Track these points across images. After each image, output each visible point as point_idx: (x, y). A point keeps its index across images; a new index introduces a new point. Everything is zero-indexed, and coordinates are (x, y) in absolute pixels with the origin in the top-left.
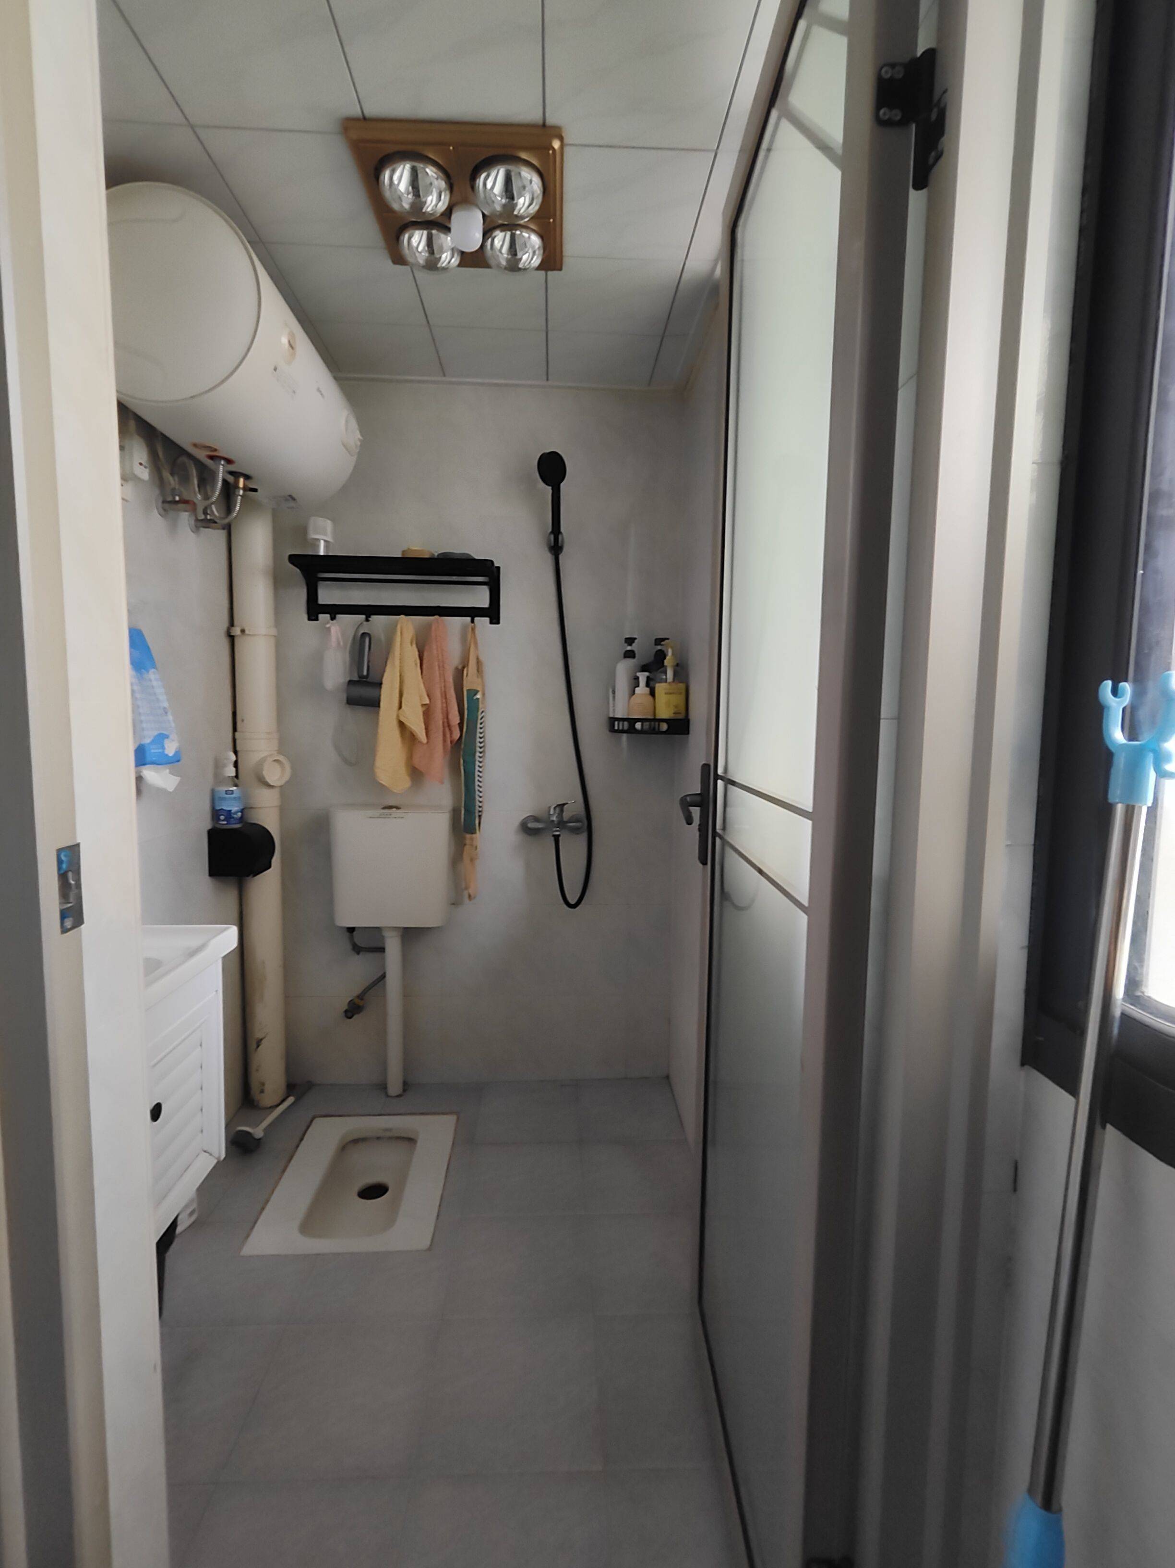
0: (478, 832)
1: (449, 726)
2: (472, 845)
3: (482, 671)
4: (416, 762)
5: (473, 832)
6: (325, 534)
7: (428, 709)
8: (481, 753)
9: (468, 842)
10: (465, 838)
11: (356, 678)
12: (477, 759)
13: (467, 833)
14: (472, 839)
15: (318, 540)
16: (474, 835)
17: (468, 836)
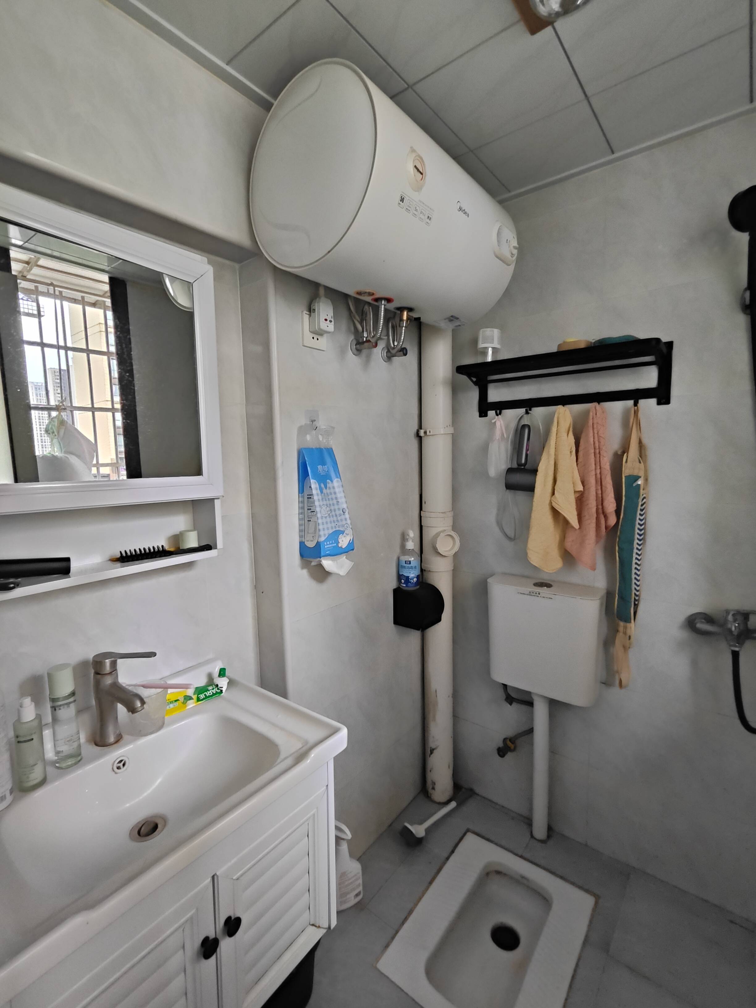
0: (632, 621)
1: (604, 513)
2: (625, 633)
3: (646, 456)
4: (569, 545)
5: (627, 620)
6: (492, 342)
7: (582, 494)
8: (640, 540)
9: (621, 629)
10: (618, 625)
11: (515, 466)
12: (636, 546)
13: (621, 620)
14: (625, 628)
15: (487, 348)
16: (628, 624)
17: (622, 624)
